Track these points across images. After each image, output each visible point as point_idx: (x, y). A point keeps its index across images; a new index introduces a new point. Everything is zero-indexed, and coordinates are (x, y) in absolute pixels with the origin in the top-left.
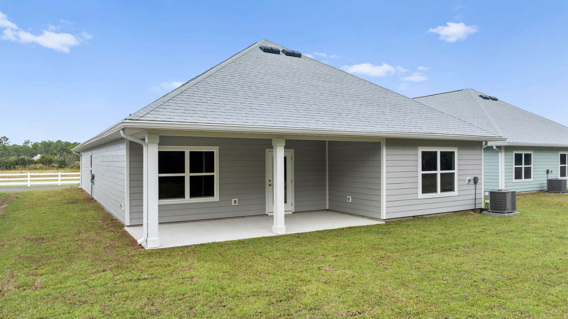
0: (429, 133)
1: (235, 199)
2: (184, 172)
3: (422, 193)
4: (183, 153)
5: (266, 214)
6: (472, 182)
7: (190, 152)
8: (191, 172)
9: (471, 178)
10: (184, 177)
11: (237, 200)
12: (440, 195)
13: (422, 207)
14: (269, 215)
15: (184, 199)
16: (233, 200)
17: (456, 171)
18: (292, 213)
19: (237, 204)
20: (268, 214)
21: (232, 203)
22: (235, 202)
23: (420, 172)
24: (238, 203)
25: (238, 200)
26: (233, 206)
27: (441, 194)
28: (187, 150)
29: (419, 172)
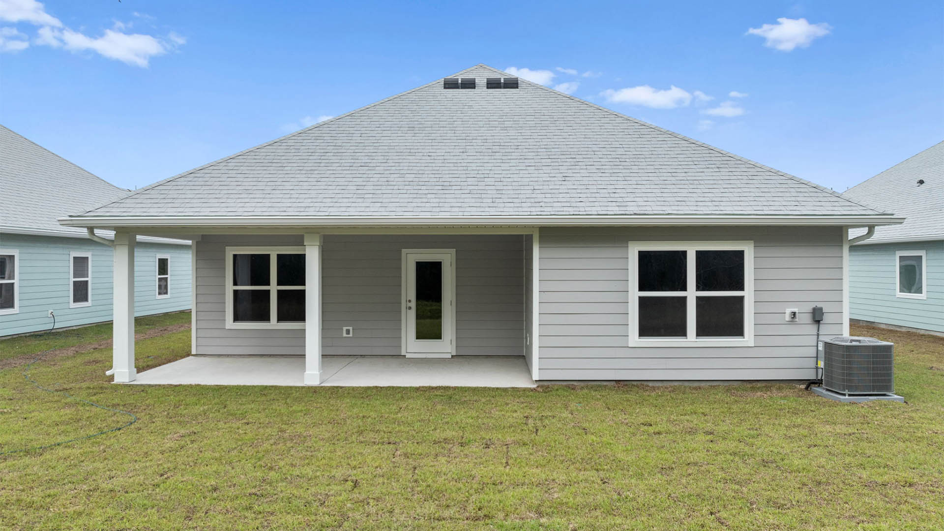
0: (631, 215)
1: (348, 328)
2: (269, 284)
3: (639, 336)
4: (267, 257)
5: (402, 354)
6: (807, 318)
7: (278, 255)
8: (279, 284)
9: (804, 310)
10: (269, 291)
11: (351, 328)
12: (696, 342)
13: (635, 364)
14: (407, 357)
15: (269, 324)
16: (345, 329)
17: (748, 294)
18: (451, 357)
19: (351, 335)
20: (405, 356)
21: (343, 333)
22: (348, 332)
23: (634, 294)
24: (353, 335)
25: (353, 329)
26: (345, 337)
27: (697, 340)
28: (273, 253)
29: (630, 293)
